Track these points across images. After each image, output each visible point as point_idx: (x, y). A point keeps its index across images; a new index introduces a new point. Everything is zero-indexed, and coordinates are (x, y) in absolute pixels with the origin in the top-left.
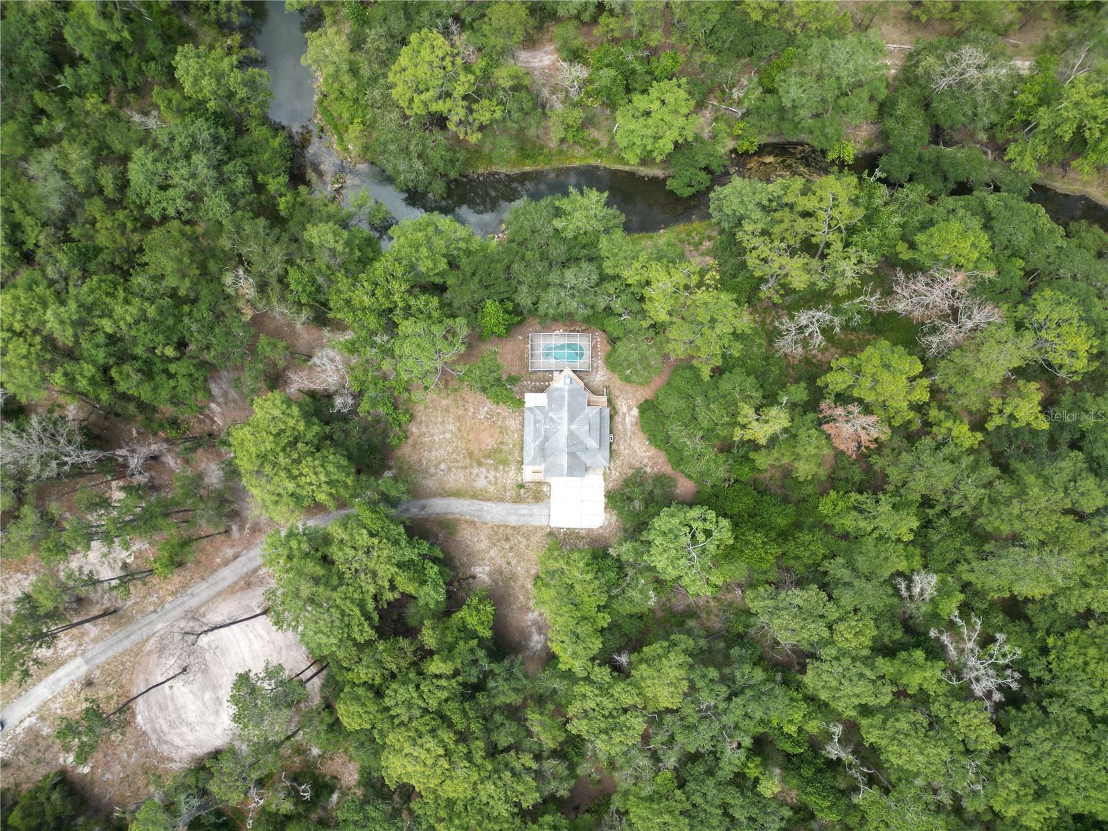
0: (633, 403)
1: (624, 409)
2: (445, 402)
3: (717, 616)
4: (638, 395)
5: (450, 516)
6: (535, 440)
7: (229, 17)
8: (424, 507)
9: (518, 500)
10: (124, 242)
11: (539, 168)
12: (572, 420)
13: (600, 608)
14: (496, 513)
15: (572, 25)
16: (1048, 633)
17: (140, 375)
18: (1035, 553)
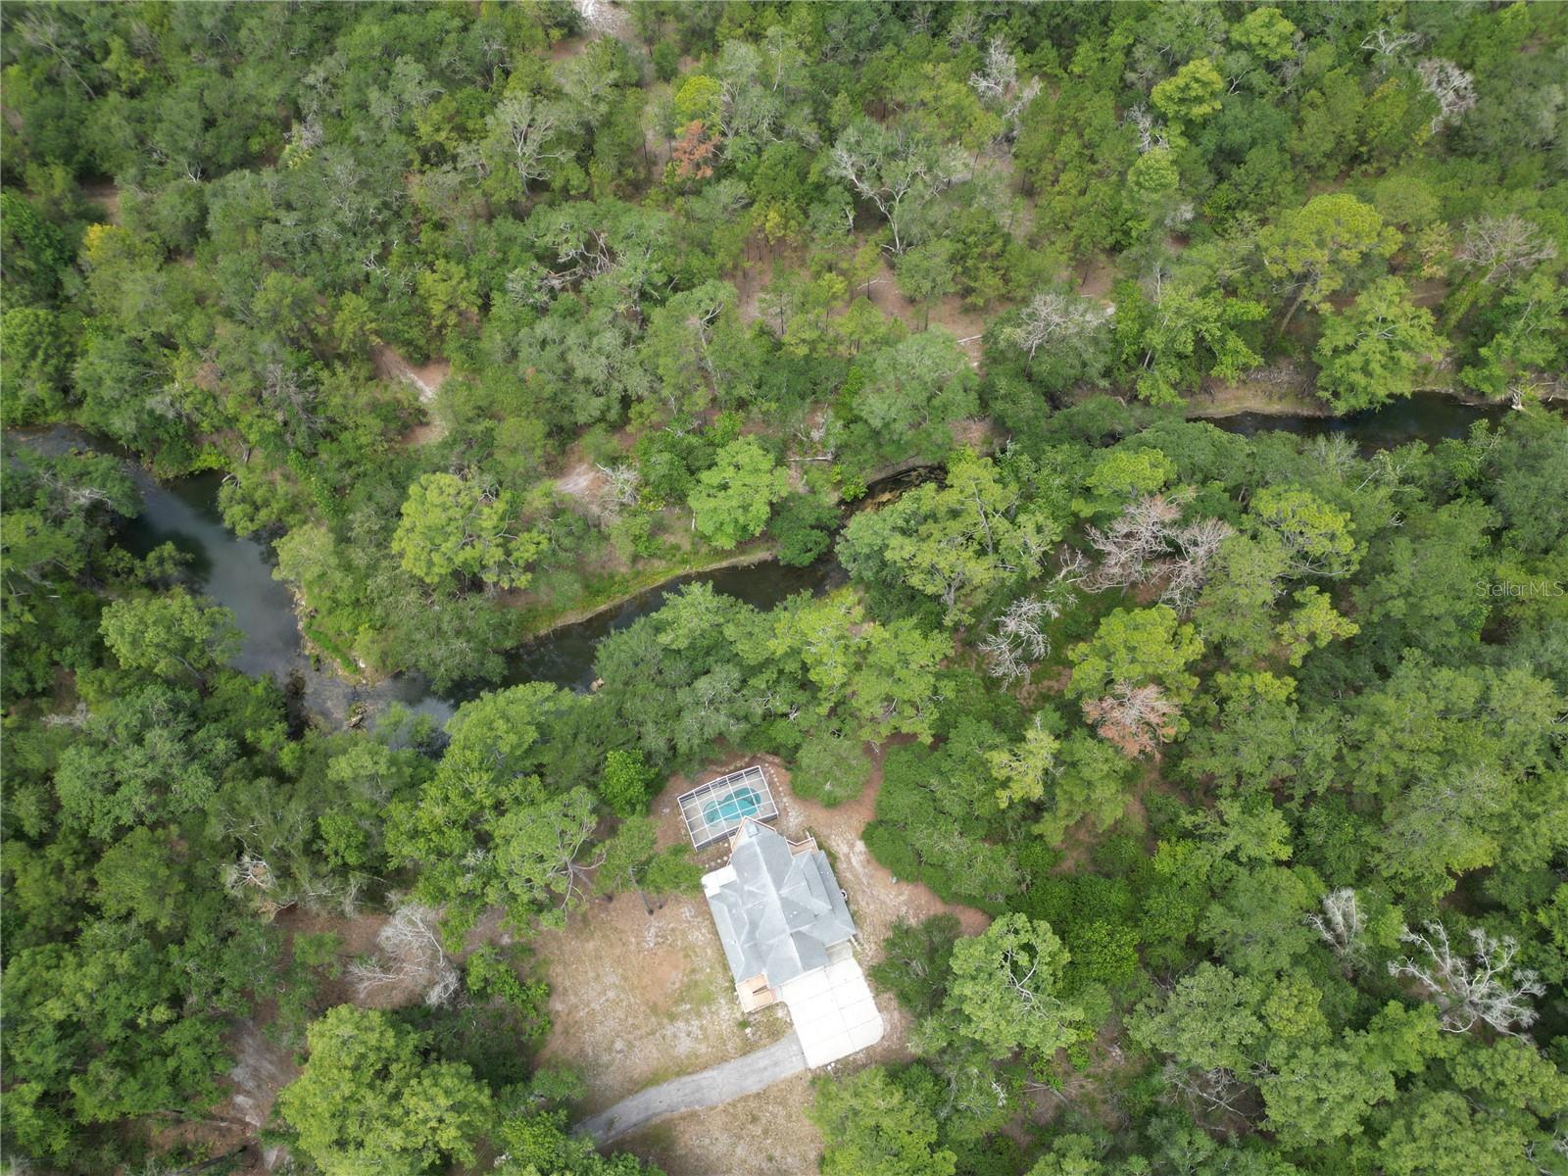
0: (851, 836)
1: (845, 849)
2: (590, 946)
3: (1105, 1102)
4: (855, 822)
5: (656, 1120)
6: (738, 934)
7: (163, 572)
8: (611, 1123)
9: (748, 1048)
10: (63, 890)
11: (617, 601)
12: (778, 883)
13: (934, 1147)
14: (722, 1084)
15: (599, 430)
16: (1533, 909)
17: (117, 1072)
18: (1442, 784)
